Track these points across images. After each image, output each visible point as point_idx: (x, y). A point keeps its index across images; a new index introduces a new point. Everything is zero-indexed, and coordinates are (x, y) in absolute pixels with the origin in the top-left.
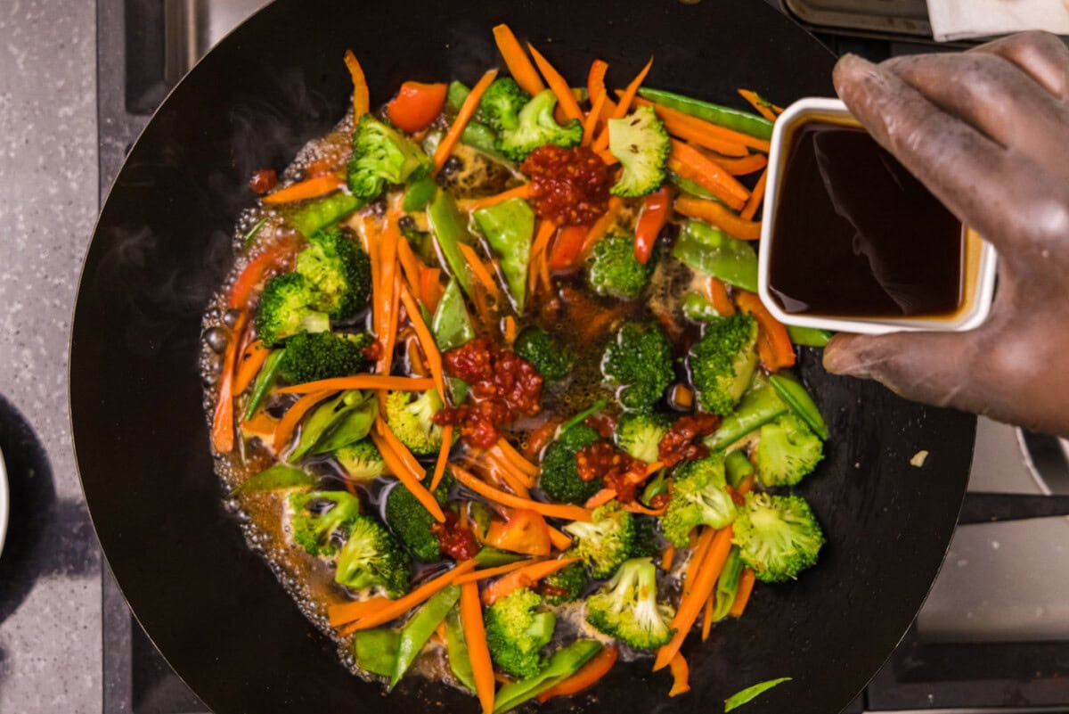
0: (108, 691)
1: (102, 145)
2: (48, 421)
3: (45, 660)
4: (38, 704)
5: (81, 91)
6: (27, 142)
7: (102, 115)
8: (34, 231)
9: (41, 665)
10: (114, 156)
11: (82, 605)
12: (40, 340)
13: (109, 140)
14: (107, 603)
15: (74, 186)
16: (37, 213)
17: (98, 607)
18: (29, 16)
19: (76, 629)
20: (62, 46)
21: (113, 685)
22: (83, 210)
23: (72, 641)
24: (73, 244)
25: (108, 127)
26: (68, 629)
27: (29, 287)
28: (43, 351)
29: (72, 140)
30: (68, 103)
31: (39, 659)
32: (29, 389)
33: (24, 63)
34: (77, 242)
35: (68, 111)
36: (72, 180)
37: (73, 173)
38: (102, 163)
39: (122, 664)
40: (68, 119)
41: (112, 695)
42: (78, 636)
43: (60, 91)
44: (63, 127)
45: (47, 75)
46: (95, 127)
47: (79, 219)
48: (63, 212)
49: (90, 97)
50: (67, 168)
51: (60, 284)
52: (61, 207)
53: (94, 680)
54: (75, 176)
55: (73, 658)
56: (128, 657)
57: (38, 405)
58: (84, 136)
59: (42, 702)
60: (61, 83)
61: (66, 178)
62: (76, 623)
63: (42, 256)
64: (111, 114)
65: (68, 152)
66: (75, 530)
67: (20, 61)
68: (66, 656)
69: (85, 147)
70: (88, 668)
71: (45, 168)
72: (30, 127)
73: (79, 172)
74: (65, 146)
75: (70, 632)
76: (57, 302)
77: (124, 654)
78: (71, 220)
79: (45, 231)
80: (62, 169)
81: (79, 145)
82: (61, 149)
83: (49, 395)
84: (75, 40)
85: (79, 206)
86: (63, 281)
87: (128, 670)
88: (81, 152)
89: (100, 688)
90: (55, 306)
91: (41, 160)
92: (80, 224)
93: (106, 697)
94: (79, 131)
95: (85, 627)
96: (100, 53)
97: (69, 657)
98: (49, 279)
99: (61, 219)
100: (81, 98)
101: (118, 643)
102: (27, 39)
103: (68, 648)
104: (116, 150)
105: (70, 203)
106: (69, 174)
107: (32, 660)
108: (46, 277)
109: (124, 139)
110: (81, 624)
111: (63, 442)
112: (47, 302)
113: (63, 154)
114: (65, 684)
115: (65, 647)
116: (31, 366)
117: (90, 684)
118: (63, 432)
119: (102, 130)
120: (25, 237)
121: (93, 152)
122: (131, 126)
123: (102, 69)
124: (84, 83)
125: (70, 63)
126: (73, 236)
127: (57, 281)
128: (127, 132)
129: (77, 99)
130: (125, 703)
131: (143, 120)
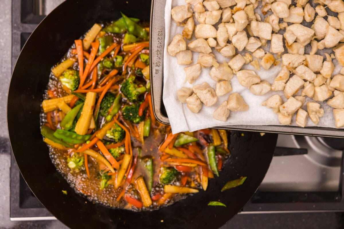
1: (13, 32)
5: (5, 14)
7: (13, 23)
10: (17, 36)
11: (3, 174)
13: (15, 31)
14: (12, 174)
15: (3, 44)
17: (8, 175)
21: (13, 199)
22: (5, 52)
24: (2, 63)
25: (15, 27)
29: (2, 30)
30: (1, 18)
37: (3, 39)
38: (13, 38)
39: (16, 193)
46: (10, 26)
49: (9, 17)
54: (3, 41)
58: (6, 29)
64: (16, 23)
69: (6, 32)
70: (4, 194)
73: (5, 40)
77: (17, 190)
81: (4, 31)
87: (18, 194)
88: (5, 34)
89: (9, 200)
92: (4, 56)
93: (12, 202)
95: (4, 181)
96: (13, 4)
100: (6, 16)
101: (15, 186)
104: (18, 34)
105: (1, 50)
106: (1, 41)
109: (20, 31)
117: (5, 199)
119: (13, 28)
121: (10, 34)
122: (23, 27)
123: (13, 9)
124: (6, 12)
125: (2, 6)
126: (2, 60)
128: (21, 29)
129: (4, 17)
130: (17, 205)
131: (26, 26)
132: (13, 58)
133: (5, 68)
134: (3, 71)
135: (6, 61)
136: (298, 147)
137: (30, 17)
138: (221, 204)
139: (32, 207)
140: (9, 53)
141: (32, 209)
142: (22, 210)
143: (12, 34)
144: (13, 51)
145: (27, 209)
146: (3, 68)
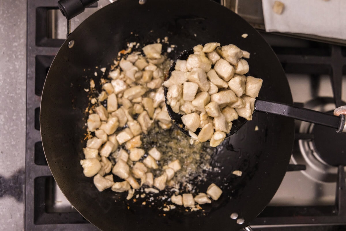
1: (28, 55)
2: (8, 137)
3: (5, 208)
4: (3, 221)
5: (20, 38)
6: (4, 53)
7: (28, 46)
8: (5, 80)
9: (4, 210)
10: (32, 58)
12: (6, 112)
15: (17, 67)
16: (6, 74)
18: (5, 16)
20: (15, 25)
22: (20, 74)
24: (16, 84)
25: (30, 50)
26: (13, 199)
27: (3, 96)
28: (7, 116)
29: (17, 53)
30: (16, 42)
31: (4, 208)
32: (2, 127)
33: (3, 30)
35: (16, 44)
36: (16, 65)
37: (17, 62)
38: (28, 61)
40: (16, 47)
41: (28, 218)
43: (14, 38)
44: (14, 49)
45: (10, 33)
46: (25, 49)
49: (23, 41)
51: (12, 96)
52: (13, 73)
53: (20, 215)
54: (18, 64)
55: (14, 208)
57: (5, 132)
59: (4, 221)
60: (14, 36)
61: (15, 64)
63: (7, 87)
64: (31, 46)
65: (16, 57)
67: (2, 29)
69: (20, 55)
70: (19, 211)
71: (9, 61)
72: (5, 49)
73: (19, 63)
74: (15, 55)
76: (11, 101)
77: (32, 206)
78: (16, 77)
79: (8, 80)
80: (14, 62)
83: (8, 129)
84: (19, 23)
86: (13, 95)
87: (33, 211)
88: (20, 57)
89: (22, 217)
90: (11, 103)
91: (8, 59)
92: (19, 78)
94: (19, 50)
96: (28, 28)
98: (9, 94)
99: (13, 76)
100: (20, 40)
102: (4, 22)
105: (16, 72)
106: (16, 63)
107: (2, 208)
108: (8, 94)
109: (35, 54)
112: (8, 101)
113: (14, 57)
114: (11, 216)
115: (12, 205)
116: (3, 120)
117: (19, 216)
119: (28, 50)
120: (2, 81)
121: (24, 57)
122: (37, 50)
123: (29, 33)
124: (21, 36)
125: (17, 30)
126: (17, 82)
127: (11, 95)
128: (36, 52)
129: (19, 41)
130: (32, 221)
131: (41, 48)
132: (28, 80)
133: (19, 89)
134: (18, 92)
135: (20, 83)
136: (295, 163)
137: (44, 40)
139: (46, 224)
140: (24, 75)
141: (46, 225)
142: (37, 226)
143: (27, 57)
144: (28, 73)
145: (41, 226)
146: (18, 89)
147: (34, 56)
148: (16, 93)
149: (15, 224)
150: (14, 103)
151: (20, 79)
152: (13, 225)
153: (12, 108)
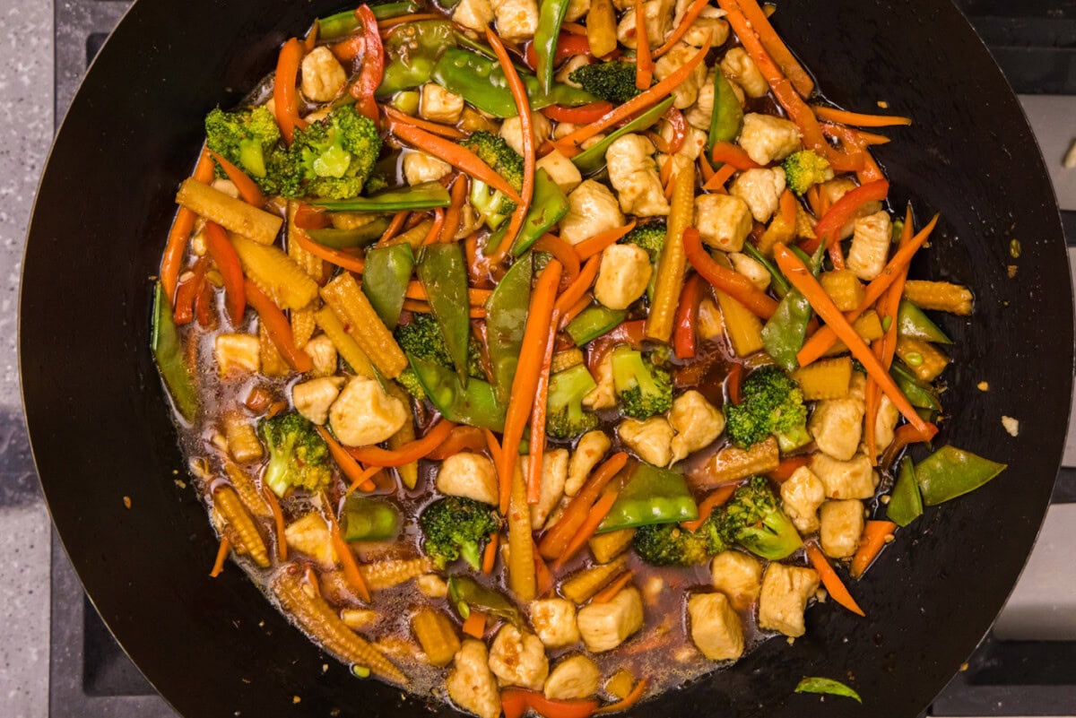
0: (56, 668)
1: (58, 33)
10: (73, 48)
11: (27, 566)
13: (67, 29)
14: (56, 567)
15: (26, 80)
17: (47, 569)
19: (20, 594)
21: (61, 660)
22: (36, 109)
23: (15, 608)
24: (23, 149)
25: (68, 13)
26: (11, 593)
29: (24, 26)
34: (28, 145)
36: (22, 74)
37: (25, 64)
38: (58, 56)
39: (72, 636)
41: (61, 672)
42: (23, 602)
46: (51, 11)
47: (30, 119)
48: (13, 110)
50: (19, 59)
51: (7, 194)
52: (10, 105)
53: (40, 653)
54: (26, 69)
55: (16, 627)
56: (79, 630)
58: (36, 22)
61: (16, 71)
62: (19, 587)
65: (19, 40)
66: (21, 481)
68: (8, 624)
69: (36, 33)
70: (33, 640)
73: (32, 65)
74: (16, 34)
75: (13, 598)
77: (74, 627)
78: (21, 120)
80: (12, 60)
81: (31, 32)
82: (11, 36)
85: (31, 104)
86: (11, 191)
87: (79, 643)
88: (34, 41)
89: (47, 661)
92: (31, 126)
93: (54, 673)
94: (33, 15)
95: (31, 592)
97: (11, 625)
101: (68, 613)
103: (10, 615)
104: (75, 42)
105: (21, 100)
106: (20, 67)
109: (85, 28)
110: (26, 587)
111: (8, 379)
113: (14, 43)
114: (7, 656)
115: (7, 614)
117: (35, 658)
118: (9, 367)
119: (59, 16)
121: (48, 41)
122: (93, 13)
126: (23, 139)
128: (89, 21)
130: (75, 682)
133: (33, 167)
134: (27, 179)
135: (36, 145)
138: (844, 691)
139: (131, 693)
140: (49, 111)
141: (131, 698)
142: (93, 702)
143: (56, 40)
145: (110, 699)
146: (29, 169)
147: (82, 36)
148: (22, 184)
149: (19, 689)
150: (13, 221)
151: (36, 129)
152: (12, 694)
153: (8, 242)
